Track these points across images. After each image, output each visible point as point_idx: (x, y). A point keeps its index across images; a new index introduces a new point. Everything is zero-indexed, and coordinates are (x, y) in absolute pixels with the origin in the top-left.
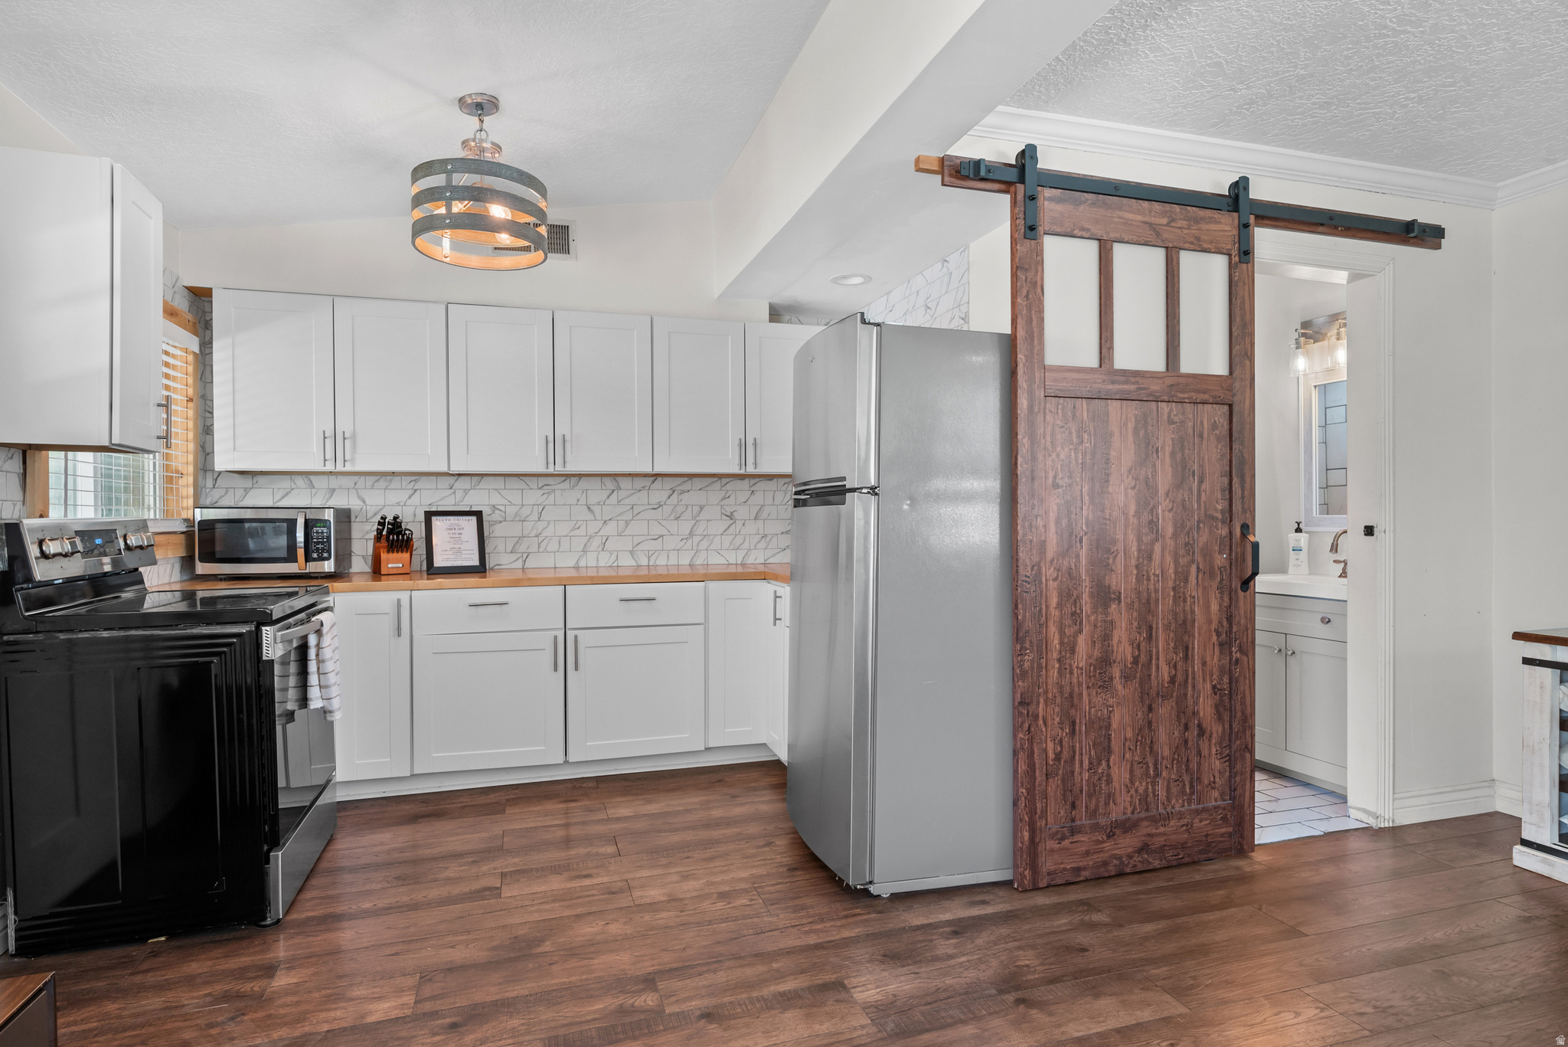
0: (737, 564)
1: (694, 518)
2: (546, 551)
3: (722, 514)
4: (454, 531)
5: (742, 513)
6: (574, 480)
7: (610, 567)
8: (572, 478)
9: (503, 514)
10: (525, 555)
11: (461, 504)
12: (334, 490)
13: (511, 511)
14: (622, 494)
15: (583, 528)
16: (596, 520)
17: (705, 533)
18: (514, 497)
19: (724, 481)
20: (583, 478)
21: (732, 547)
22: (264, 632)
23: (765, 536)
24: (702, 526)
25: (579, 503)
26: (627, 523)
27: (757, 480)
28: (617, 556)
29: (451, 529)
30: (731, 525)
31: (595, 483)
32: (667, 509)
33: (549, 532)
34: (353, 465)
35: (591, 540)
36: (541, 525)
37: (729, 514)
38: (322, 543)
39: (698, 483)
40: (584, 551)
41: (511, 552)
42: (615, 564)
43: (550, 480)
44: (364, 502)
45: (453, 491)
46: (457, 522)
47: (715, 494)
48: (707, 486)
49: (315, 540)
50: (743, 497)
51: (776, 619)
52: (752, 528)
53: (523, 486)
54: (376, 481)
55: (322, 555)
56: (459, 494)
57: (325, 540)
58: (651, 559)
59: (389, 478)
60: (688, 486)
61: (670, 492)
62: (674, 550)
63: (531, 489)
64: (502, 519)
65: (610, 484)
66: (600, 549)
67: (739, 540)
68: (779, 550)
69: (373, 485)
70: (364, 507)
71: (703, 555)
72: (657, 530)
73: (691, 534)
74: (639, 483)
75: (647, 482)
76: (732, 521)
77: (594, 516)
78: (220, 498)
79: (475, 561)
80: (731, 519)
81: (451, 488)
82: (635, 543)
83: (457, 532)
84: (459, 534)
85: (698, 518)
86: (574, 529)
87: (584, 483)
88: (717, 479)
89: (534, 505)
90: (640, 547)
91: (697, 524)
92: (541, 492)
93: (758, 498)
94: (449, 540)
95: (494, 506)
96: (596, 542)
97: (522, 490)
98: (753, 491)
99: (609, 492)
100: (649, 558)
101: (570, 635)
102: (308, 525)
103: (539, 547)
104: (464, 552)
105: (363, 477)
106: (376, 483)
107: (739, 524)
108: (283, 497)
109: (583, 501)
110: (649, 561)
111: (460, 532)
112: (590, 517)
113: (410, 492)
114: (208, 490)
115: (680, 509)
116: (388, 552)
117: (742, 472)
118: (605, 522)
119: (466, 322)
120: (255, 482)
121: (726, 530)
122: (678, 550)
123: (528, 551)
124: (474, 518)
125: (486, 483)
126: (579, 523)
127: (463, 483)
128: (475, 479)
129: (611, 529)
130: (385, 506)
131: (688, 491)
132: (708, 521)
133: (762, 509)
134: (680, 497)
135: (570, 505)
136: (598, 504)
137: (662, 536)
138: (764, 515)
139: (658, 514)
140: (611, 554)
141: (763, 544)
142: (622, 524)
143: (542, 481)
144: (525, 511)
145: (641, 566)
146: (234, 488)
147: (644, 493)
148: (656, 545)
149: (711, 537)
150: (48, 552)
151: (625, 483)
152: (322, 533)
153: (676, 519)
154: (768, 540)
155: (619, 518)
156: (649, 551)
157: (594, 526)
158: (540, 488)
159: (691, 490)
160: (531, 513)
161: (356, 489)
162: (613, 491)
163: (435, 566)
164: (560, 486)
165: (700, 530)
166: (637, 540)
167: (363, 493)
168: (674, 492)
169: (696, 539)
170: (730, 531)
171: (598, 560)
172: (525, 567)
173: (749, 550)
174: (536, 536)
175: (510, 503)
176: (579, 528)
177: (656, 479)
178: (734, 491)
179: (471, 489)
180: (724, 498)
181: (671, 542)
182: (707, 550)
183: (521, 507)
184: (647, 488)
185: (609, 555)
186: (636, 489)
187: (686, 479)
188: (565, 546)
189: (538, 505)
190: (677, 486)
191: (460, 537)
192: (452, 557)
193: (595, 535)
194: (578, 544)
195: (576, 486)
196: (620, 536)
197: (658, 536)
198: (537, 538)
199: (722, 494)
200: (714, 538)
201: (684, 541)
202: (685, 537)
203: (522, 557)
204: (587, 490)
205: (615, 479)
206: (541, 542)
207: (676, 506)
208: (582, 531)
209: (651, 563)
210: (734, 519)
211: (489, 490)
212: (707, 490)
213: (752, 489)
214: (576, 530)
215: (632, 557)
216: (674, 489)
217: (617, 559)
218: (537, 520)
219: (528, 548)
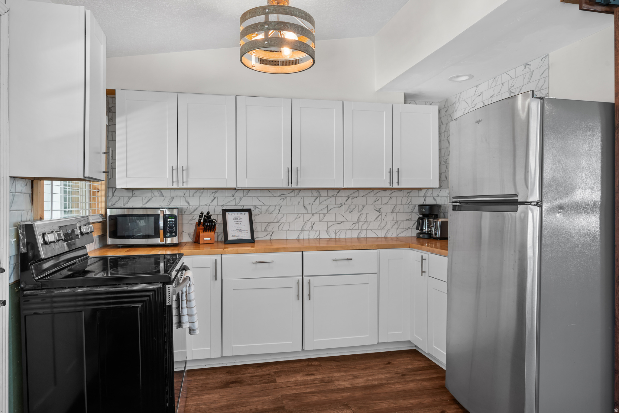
0: (382, 237)
1: (359, 212)
2: (282, 230)
3: (374, 210)
4: (237, 220)
5: (385, 209)
6: (297, 191)
7: (316, 239)
8: (296, 191)
9: (260, 210)
10: (271, 233)
11: (239, 205)
12: (174, 197)
13: (264, 208)
14: (322, 199)
15: (301, 218)
16: (308, 213)
17: (365, 220)
18: (266, 201)
19: (376, 191)
20: (302, 190)
21: (380, 228)
22: (167, 288)
23: (397, 222)
24: (364, 216)
25: (299, 204)
26: (325, 215)
27: (393, 191)
28: (319, 233)
29: (236, 219)
30: (379, 215)
31: (308, 193)
32: (345, 207)
33: (284, 220)
34: (187, 184)
35: (306, 224)
36: (280, 216)
37: (378, 210)
38: (172, 227)
39: (362, 193)
40: (302, 230)
41: (264, 231)
42: (318, 237)
43: (284, 192)
44: (189, 204)
45: (234, 198)
46: (238, 215)
47: (370, 199)
48: (366, 194)
49: (168, 226)
50: (385, 200)
51: (422, 272)
52: (390, 217)
53: (271, 195)
54: (195, 193)
55: (172, 234)
56: (238, 199)
57: (174, 226)
58: (337, 234)
59: (201, 191)
60: (356, 194)
61: (347, 198)
62: (349, 229)
63: (274, 196)
64: (259, 213)
65: (315, 194)
66: (310, 229)
67: (383, 224)
68: (404, 230)
69: (193, 195)
70: (189, 206)
71: (364, 232)
72: (341, 219)
73: (358, 221)
74: (331, 193)
75: (335, 193)
76: (380, 214)
77: (307, 211)
78: (116, 202)
79: (249, 237)
80: (379, 213)
81: (233, 196)
82: (329, 226)
83: (239, 220)
84: (240, 222)
85: (361, 212)
87: (302, 194)
88: (372, 190)
89: (276, 205)
90: (330, 228)
91: (361, 215)
92: (280, 198)
93: (393, 201)
94: (235, 225)
95: (255, 206)
96: (309, 225)
97: (270, 197)
98: (391, 197)
99: (315, 198)
100: (336, 234)
101: (306, 279)
102: (165, 217)
103: (278, 228)
104: (243, 232)
105: (188, 191)
106: (195, 194)
107: (383, 215)
108: (148, 202)
109: (301, 203)
110: (336, 235)
111: (240, 220)
112: (304, 211)
113: (212, 198)
114: (110, 198)
115: (352, 207)
116: (204, 231)
117: (391, 187)
118: (313, 214)
119: (246, 106)
120: (133, 194)
121: (376, 219)
122: (351, 230)
123: (273, 230)
124: (247, 213)
125: (250, 194)
126: (300, 215)
127: (239, 194)
128: (246, 191)
129: (316, 218)
130: (199, 206)
131: (357, 197)
132: (367, 213)
133: (396, 207)
134: (352, 200)
135: (295, 205)
136: (309, 204)
137: (342, 222)
138: (397, 210)
139: (341, 210)
140: (316, 232)
141: (396, 227)
142: (322, 215)
143: (280, 192)
144: (272, 209)
145: (332, 238)
146: (123, 197)
147: (333, 198)
148: (340, 227)
149: (369, 222)
150: (47, 241)
151: (324, 193)
152: (172, 222)
153: (350, 213)
154: (399, 223)
155: (320, 212)
156: (336, 230)
157: (307, 217)
158: (279, 196)
159: (358, 196)
160: (275, 209)
161: (185, 197)
162: (317, 197)
163: (228, 239)
164: (289, 195)
165: (362, 219)
166: (330, 224)
167: (189, 199)
168: (349, 198)
169: (361, 223)
170: (379, 219)
171: (309, 235)
172: (271, 239)
173: (389, 229)
174: (277, 222)
175: (263, 204)
176: (299, 218)
177: (339, 191)
178: (380, 197)
179: (244, 197)
180: (375, 201)
181: (347, 225)
182: (366, 229)
183: (269, 207)
184: (335, 196)
185: (315, 232)
186: (329, 196)
187: (356, 191)
188: (292, 228)
189: (278, 205)
190: (351, 195)
191: (240, 224)
192: (237, 234)
193: (308, 221)
194: (299, 226)
195: (298, 195)
196: (321, 222)
197: (341, 222)
198: (277, 223)
199: (374, 199)
200: (370, 223)
201: (354, 225)
202: (355, 222)
203: (270, 233)
204: (303, 197)
205: (318, 191)
206: (280, 225)
207: (350, 205)
208: (301, 219)
209: (337, 237)
210: (381, 212)
211: (253, 197)
212: (367, 197)
213: (390, 196)
214: (298, 219)
215: (327, 233)
216: (349, 196)
217: (319, 235)
218: (278, 213)
219: (273, 229)
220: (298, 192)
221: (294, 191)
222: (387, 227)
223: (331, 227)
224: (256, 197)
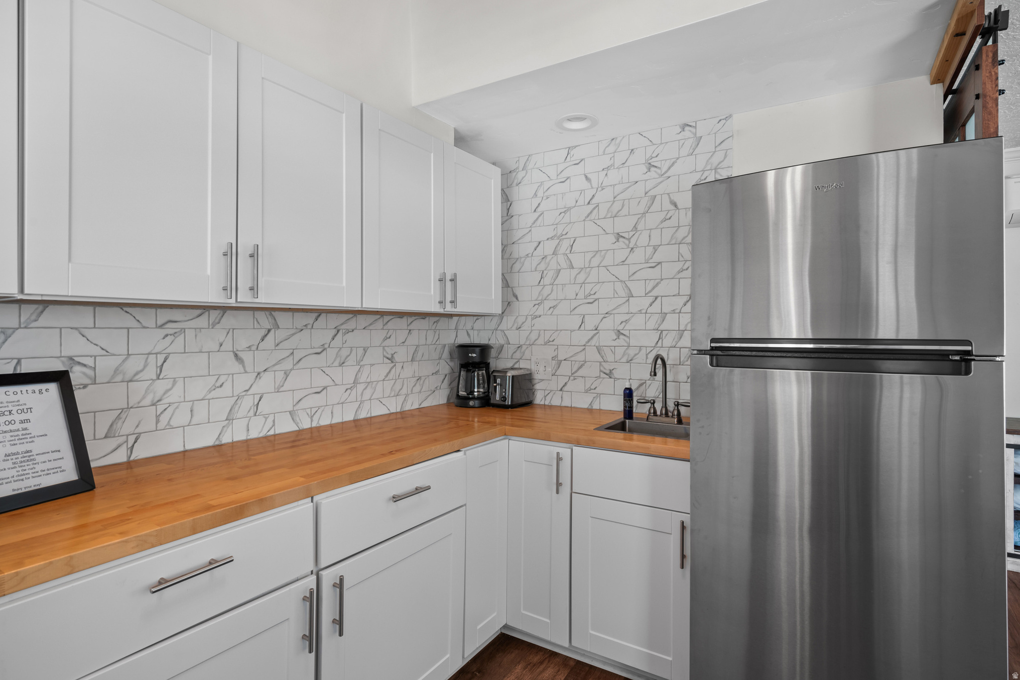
0: (396, 413)
1: (358, 363)
2: (169, 427)
3: (385, 356)
4: (9, 418)
5: (402, 355)
6: (214, 314)
7: (265, 437)
8: (212, 312)
9: (90, 372)
10: (131, 439)
13: (105, 365)
14: (281, 334)
15: (227, 386)
16: (246, 372)
17: (369, 380)
18: (116, 342)
19: (386, 318)
20: (228, 312)
21: (392, 394)
23: (419, 378)
24: (366, 371)
25: (222, 348)
26: (287, 375)
27: (414, 318)
28: (274, 421)
29: (2, 414)
30: (392, 368)
31: (245, 319)
32: (331, 353)
33: (175, 395)
35: (239, 402)
36: (161, 386)
37: (390, 356)
39: (363, 321)
40: (229, 419)
41: (106, 437)
42: (272, 433)
46: (13, 398)
47: (377, 334)
48: (371, 324)
50: (402, 335)
52: (409, 371)
53: (129, 322)
58: (314, 418)
60: (351, 325)
61: (334, 331)
62: (338, 404)
63: (144, 327)
64: (87, 381)
65: (265, 321)
66: (252, 413)
67: (398, 386)
68: (429, 393)
71: (366, 405)
72: (321, 380)
73: (356, 382)
74: (302, 320)
75: (309, 319)
76: (393, 364)
77: (244, 367)
79: (65, 474)
80: (392, 362)
82: (296, 400)
83: (17, 417)
84: (22, 422)
85: (362, 363)
86: (215, 388)
87: (229, 320)
89: (149, 354)
90: (301, 405)
91: (362, 369)
92: (162, 332)
93: (414, 339)
95: (70, 358)
96: (248, 403)
97: (128, 329)
98: (410, 330)
99: (263, 332)
100: (312, 417)
103: (157, 422)
104: (39, 459)
107: (399, 366)
109: (228, 346)
110: (312, 421)
111: (23, 416)
112: (236, 367)
115: (344, 352)
118: (259, 374)
121: (387, 375)
122: (342, 403)
123: (138, 430)
124: (52, 389)
125: (49, 318)
126: (223, 379)
129: (267, 383)
131: (353, 331)
132: (372, 365)
133: (417, 349)
134: (345, 337)
135: (209, 352)
136: (249, 348)
137: (325, 388)
138: (419, 356)
139: (321, 360)
140: (266, 418)
141: (417, 388)
142: (280, 375)
143: (164, 316)
144: (133, 365)
145: (303, 430)
147: (306, 332)
148: (319, 400)
149: (374, 384)
151: (283, 319)
153: (340, 366)
154: (421, 382)
155: (276, 368)
156: (311, 408)
157: (243, 381)
158: (161, 326)
159: (356, 329)
160: (145, 366)
162: (269, 331)
164: (192, 324)
165: (363, 378)
166: (298, 395)
168: (338, 331)
169: (360, 387)
170: (391, 376)
171: (248, 430)
172: (132, 458)
173: (407, 395)
174: (153, 405)
175: (104, 353)
176: (221, 386)
177: (319, 315)
178: (394, 330)
179: (20, 327)
180: (386, 338)
181: (335, 394)
182: (370, 399)
183: (126, 359)
184: (309, 326)
185: (264, 419)
186: (296, 328)
187: (351, 316)
188: (201, 413)
189: (156, 354)
190: (342, 324)
191: (26, 429)
192: (13, 472)
193: (244, 393)
194: (220, 409)
195: (219, 323)
196: (278, 392)
197: (322, 388)
198: (154, 407)
199: (383, 334)
200: (377, 384)
201: (349, 391)
202: (349, 386)
203: (127, 441)
204: (233, 329)
205: (271, 315)
206: (162, 413)
207: (341, 348)
208: (227, 390)
209: (314, 425)
210: (394, 361)
211: (61, 329)
212: (371, 330)
213: (409, 328)
214: (217, 389)
215: (293, 419)
216: (338, 328)
217: (274, 425)
218: (155, 378)
219: (137, 426)
220: (220, 315)
221: (207, 313)
222: (404, 391)
223: (301, 402)
224: (76, 329)
